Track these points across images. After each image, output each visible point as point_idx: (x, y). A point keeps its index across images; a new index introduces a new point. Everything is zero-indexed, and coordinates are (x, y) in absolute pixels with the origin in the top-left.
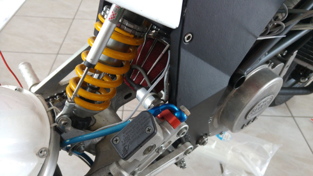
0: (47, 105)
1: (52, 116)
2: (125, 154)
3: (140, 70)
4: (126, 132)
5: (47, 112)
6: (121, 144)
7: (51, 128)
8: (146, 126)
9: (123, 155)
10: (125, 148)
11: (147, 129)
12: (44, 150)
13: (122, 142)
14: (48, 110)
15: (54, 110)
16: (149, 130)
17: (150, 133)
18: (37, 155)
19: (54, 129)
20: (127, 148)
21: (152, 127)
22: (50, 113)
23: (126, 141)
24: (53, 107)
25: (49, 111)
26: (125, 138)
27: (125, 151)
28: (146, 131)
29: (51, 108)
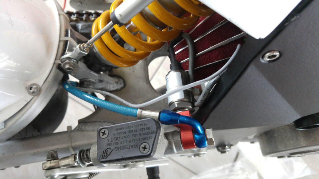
0: (65, 31)
1: (63, 48)
2: (103, 158)
3: (189, 46)
4: (120, 131)
5: (60, 41)
6: (106, 142)
7: (54, 63)
8: (144, 140)
9: (101, 157)
10: (107, 151)
11: (143, 145)
12: (35, 87)
13: (108, 140)
14: (61, 39)
15: (69, 42)
16: (145, 148)
17: (143, 153)
18: (26, 88)
19: (57, 66)
20: (109, 151)
21: (150, 147)
22: (62, 44)
23: (113, 143)
24: (69, 38)
25: (62, 41)
26: (114, 138)
27: (105, 154)
28: (141, 147)
29: (66, 39)
